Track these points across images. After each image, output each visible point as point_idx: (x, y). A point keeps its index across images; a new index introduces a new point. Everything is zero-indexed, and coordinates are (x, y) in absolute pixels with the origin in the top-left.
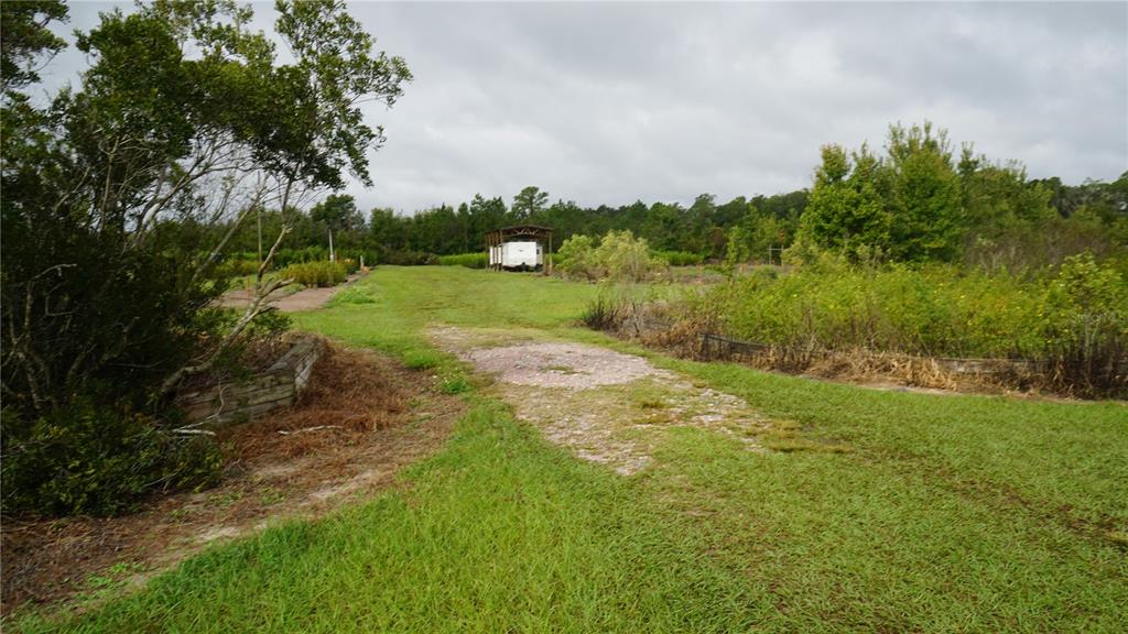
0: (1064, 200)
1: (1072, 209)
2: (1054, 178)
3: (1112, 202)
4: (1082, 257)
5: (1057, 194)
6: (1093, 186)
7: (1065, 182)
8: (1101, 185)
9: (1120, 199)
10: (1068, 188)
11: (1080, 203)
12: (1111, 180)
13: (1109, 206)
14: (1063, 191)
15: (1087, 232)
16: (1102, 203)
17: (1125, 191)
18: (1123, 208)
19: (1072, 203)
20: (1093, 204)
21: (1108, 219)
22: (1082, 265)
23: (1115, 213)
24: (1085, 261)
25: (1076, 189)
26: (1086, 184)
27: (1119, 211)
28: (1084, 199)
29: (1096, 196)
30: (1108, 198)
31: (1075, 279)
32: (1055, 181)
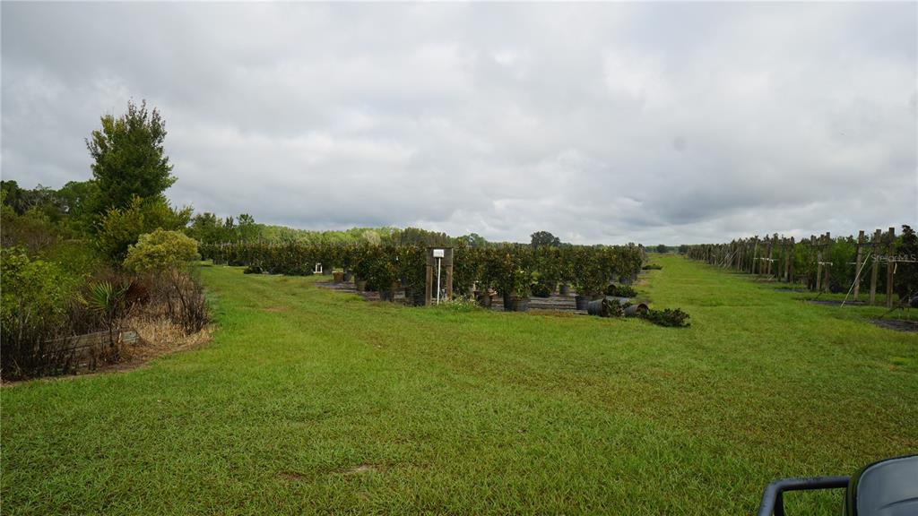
0: (20, 200)
1: (27, 209)
2: (12, 181)
3: (58, 205)
4: (16, 250)
5: (14, 194)
6: (43, 191)
7: (21, 186)
8: (50, 191)
9: (64, 203)
10: (24, 191)
11: (33, 204)
12: (58, 188)
13: (55, 208)
14: (19, 193)
15: (35, 227)
16: (50, 206)
17: (67, 198)
18: (67, 210)
19: (27, 203)
20: (43, 205)
21: (55, 219)
22: (14, 257)
23: (61, 214)
24: (17, 252)
25: (30, 192)
26: (38, 189)
27: (64, 213)
28: (37, 201)
29: (46, 199)
30: (55, 202)
31: (8, 269)
32: (13, 184)
